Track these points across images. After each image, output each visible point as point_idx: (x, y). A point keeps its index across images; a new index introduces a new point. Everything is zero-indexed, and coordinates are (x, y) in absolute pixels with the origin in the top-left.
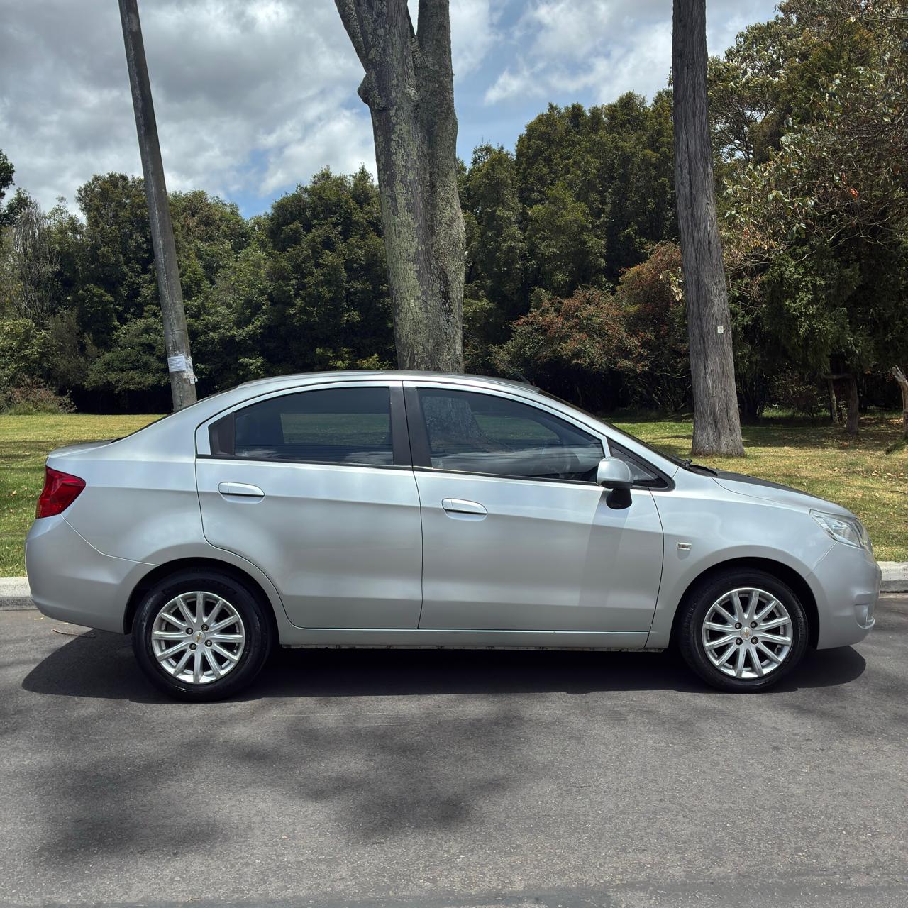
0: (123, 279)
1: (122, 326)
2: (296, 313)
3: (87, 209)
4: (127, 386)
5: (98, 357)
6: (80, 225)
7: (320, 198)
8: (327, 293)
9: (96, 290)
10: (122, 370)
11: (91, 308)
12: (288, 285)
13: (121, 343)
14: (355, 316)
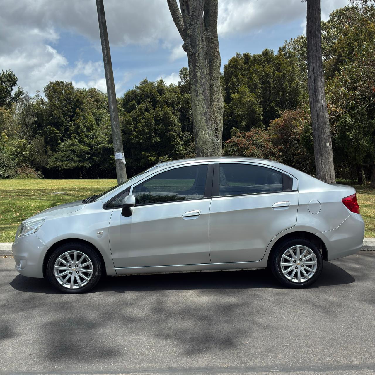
0: (63, 124)
1: (62, 143)
2: (134, 138)
3: (48, 95)
4: (64, 167)
5: (52, 155)
6: (45, 102)
7: (143, 91)
8: (146, 130)
9: (52, 128)
10: (62, 161)
11: (50, 135)
12: (131, 126)
13: (62, 150)
14: (158, 139)
